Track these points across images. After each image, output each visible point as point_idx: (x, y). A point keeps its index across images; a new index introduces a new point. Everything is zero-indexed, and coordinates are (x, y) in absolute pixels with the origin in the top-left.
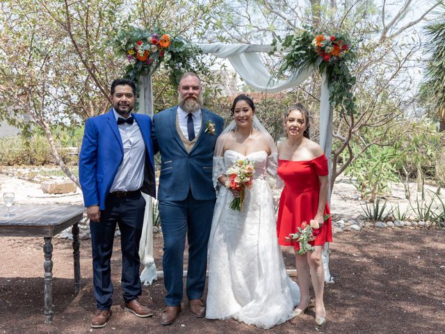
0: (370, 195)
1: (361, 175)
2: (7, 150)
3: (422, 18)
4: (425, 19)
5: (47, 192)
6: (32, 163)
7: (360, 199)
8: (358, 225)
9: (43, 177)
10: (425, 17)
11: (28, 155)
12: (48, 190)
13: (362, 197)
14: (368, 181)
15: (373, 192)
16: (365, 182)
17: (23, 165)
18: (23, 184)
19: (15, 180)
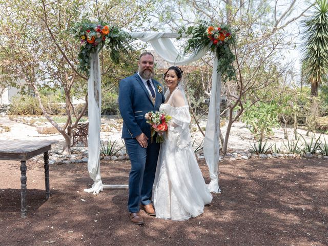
0: (259, 136)
1: (254, 122)
2: (17, 105)
3: (302, 15)
4: (304, 16)
5: (41, 133)
6: (34, 114)
7: (253, 138)
8: (247, 156)
9: (40, 123)
10: (304, 14)
11: (32, 108)
12: (42, 131)
13: (255, 138)
14: (258, 127)
15: (261, 134)
16: (256, 127)
17: (28, 115)
18: (26, 127)
19: (21, 125)
